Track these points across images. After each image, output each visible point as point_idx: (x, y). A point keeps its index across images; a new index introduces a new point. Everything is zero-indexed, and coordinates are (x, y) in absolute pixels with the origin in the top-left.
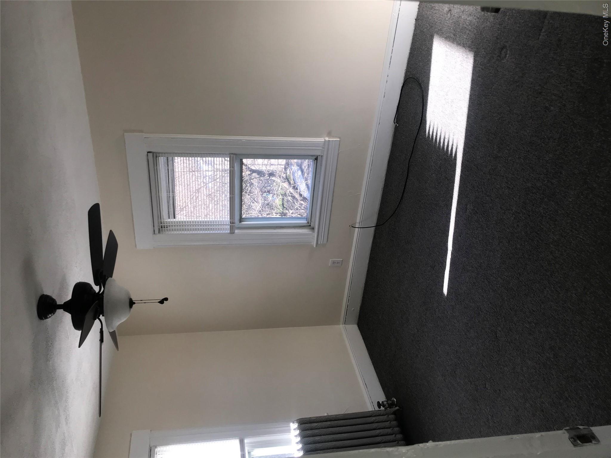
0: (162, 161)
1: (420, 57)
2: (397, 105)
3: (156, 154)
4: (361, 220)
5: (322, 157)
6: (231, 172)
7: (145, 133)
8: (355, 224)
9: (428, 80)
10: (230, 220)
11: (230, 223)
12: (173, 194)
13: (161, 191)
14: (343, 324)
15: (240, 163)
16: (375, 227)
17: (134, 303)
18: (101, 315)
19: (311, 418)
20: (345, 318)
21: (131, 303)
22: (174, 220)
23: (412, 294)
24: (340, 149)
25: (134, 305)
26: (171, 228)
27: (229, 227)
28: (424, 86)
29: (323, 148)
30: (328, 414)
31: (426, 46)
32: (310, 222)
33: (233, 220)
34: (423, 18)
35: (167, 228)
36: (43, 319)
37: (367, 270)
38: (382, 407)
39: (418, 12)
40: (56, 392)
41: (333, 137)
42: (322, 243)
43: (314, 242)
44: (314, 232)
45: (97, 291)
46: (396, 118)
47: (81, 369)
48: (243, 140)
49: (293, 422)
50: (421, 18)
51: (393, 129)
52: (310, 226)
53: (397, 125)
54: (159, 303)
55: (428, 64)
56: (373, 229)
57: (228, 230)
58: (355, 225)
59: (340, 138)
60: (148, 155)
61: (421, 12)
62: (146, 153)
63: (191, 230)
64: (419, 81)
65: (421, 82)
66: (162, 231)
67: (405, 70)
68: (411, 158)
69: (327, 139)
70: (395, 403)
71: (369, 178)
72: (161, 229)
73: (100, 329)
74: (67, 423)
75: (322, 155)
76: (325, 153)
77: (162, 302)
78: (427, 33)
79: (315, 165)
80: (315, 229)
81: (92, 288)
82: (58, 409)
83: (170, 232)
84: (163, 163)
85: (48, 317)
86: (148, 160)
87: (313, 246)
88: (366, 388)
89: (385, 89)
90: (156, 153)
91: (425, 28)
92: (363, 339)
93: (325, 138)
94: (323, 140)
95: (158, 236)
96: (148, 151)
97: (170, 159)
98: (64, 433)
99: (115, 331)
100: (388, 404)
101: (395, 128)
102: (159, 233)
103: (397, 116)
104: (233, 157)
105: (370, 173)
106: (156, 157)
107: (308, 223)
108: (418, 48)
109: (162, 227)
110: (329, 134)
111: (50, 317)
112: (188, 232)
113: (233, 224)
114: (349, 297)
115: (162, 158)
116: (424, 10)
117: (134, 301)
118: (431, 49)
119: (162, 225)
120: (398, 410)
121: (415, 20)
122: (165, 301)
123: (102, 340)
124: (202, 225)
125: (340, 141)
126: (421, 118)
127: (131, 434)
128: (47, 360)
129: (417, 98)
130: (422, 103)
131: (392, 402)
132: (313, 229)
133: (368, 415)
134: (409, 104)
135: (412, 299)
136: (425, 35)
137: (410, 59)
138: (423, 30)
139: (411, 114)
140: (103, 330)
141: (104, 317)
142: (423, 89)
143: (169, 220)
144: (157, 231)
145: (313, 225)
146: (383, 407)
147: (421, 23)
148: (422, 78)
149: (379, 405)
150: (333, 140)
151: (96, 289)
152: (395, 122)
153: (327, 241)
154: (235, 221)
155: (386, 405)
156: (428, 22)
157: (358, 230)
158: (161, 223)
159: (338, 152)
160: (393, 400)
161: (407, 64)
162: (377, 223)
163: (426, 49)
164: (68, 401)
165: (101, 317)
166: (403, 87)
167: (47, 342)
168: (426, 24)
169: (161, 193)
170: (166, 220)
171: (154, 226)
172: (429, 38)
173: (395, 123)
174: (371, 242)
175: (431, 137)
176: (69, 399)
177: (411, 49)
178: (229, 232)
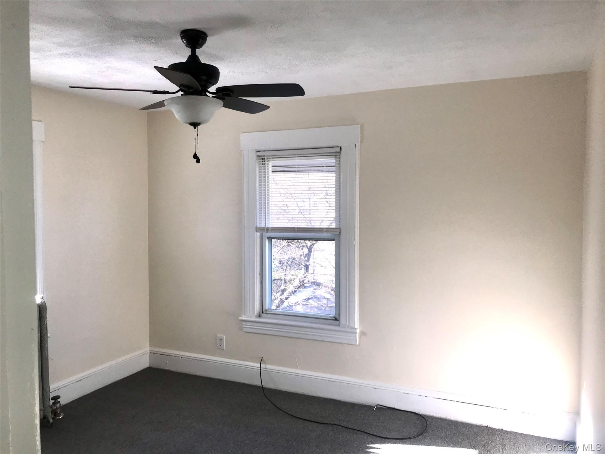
0: (331, 161)
1: (449, 434)
2: (396, 407)
3: (338, 155)
4: (268, 370)
5: (338, 325)
6: (321, 230)
7: (360, 145)
8: (265, 363)
9: (427, 444)
10: (270, 228)
11: (267, 228)
12: (297, 171)
13: (301, 159)
14: (150, 350)
15: (331, 238)
16: (261, 386)
17: (195, 128)
18: (183, 93)
19: (46, 318)
20: (157, 353)
21: (195, 125)
22: (270, 172)
23: (188, 434)
24: (347, 345)
25: (193, 127)
26: (262, 168)
27: (263, 226)
28: (421, 438)
29: (348, 327)
30: (49, 337)
31: (462, 439)
32: (267, 312)
33: (270, 230)
34: (491, 435)
35: (262, 164)
36: (181, 35)
37: (211, 377)
38: (53, 401)
39: (496, 429)
40: (99, 45)
41: (360, 337)
42: (244, 326)
43: (245, 317)
44: (256, 317)
45: (209, 90)
46: (381, 406)
47: (119, 72)
48: (355, 242)
49: (42, 298)
50: (491, 433)
51: (369, 404)
52: (263, 313)
53: (375, 408)
54: (194, 153)
55: (444, 443)
56: (259, 384)
57: (259, 226)
58: (263, 364)
59: (359, 345)
60: (338, 147)
61: (497, 433)
62: (340, 146)
63: (259, 188)
64: (425, 433)
65: (424, 435)
66: (259, 159)
67: (433, 416)
68: (341, 426)
69: (358, 331)
70: (57, 418)
71: (315, 378)
72: (261, 158)
73: (168, 91)
74: (61, 54)
75: (341, 326)
76: (342, 329)
77: (195, 156)
78: (476, 440)
79: (329, 318)
80: (259, 318)
81: (213, 85)
82: (78, 46)
83: (257, 167)
84: (327, 161)
85: (184, 40)
86: (333, 147)
87: (240, 317)
88: (76, 381)
89: (412, 394)
90: (340, 155)
91: (481, 438)
92: (133, 374)
93: (358, 328)
94: (356, 327)
95: (254, 156)
96: (342, 147)
97: (334, 169)
98: (50, 51)
99: (165, 106)
100: (57, 409)
101: (370, 406)
102: (257, 156)
103: (383, 408)
104: (337, 232)
105: (321, 379)
106: (336, 156)
107: (266, 311)
108: (459, 431)
109: (263, 159)
110: (363, 333)
111: (183, 42)
112: (258, 185)
113: (266, 231)
114: (181, 358)
115: (335, 161)
116: (500, 436)
117: (197, 127)
118: (461, 446)
119: (266, 159)
120: (49, 421)
121: (487, 425)
122: (196, 159)
123: (155, 92)
124: (266, 199)
125: (356, 345)
126: (386, 437)
127: (40, 121)
128: (135, 37)
129: (406, 431)
130: (402, 438)
131: (59, 414)
132: (259, 316)
133: (45, 386)
134: (398, 422)
135: (182, 434)
136: (474, 438)
137: (446, 421)
138: (479, 436)
139: (389, 425)
140: (167, 94)
141: (181, 95)
142: (417, 438)
143: (270, 166)
144: (259, 154)
145: (263, 316)
146: (53, 403)
147: (485, 433)
148: (428, 436)
149: (56, 398)
150: (356, 337)
151: (213, 89)
152: (378, 406)
153: (245, 332)
154: (269, 232)
155: (55, 406)
156: (488, 441)
157: (258, 366)
158: (267, 159)
159: (345, 343)
160: (61, 415)
161: (439, 417)
162: (265, 388)
163: (460, 440)
164: (85, 57)
165: (181, 93)
166: (415, 413)
167: (155, 37)
168: (485, 439)
169: (299, 159)
170: (270, 164)
171: (264, 151)
172: (471, 443)
173: (376, 406)
174: (243, 382)
175: (367, 450)
176: (88, 58)
177: (457, 422)
178: (258, 226)
